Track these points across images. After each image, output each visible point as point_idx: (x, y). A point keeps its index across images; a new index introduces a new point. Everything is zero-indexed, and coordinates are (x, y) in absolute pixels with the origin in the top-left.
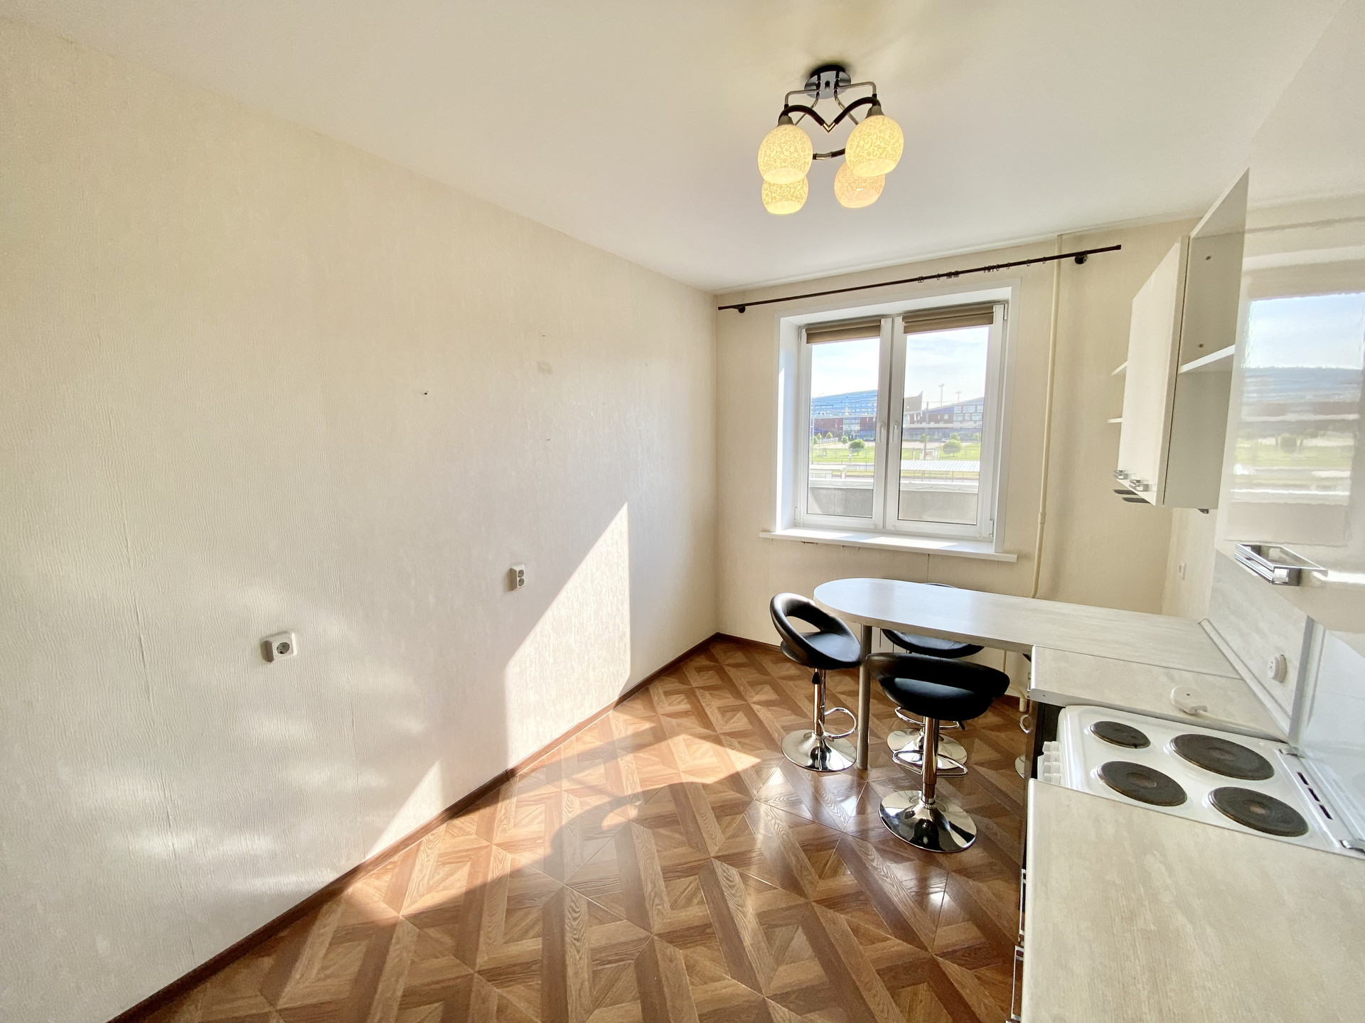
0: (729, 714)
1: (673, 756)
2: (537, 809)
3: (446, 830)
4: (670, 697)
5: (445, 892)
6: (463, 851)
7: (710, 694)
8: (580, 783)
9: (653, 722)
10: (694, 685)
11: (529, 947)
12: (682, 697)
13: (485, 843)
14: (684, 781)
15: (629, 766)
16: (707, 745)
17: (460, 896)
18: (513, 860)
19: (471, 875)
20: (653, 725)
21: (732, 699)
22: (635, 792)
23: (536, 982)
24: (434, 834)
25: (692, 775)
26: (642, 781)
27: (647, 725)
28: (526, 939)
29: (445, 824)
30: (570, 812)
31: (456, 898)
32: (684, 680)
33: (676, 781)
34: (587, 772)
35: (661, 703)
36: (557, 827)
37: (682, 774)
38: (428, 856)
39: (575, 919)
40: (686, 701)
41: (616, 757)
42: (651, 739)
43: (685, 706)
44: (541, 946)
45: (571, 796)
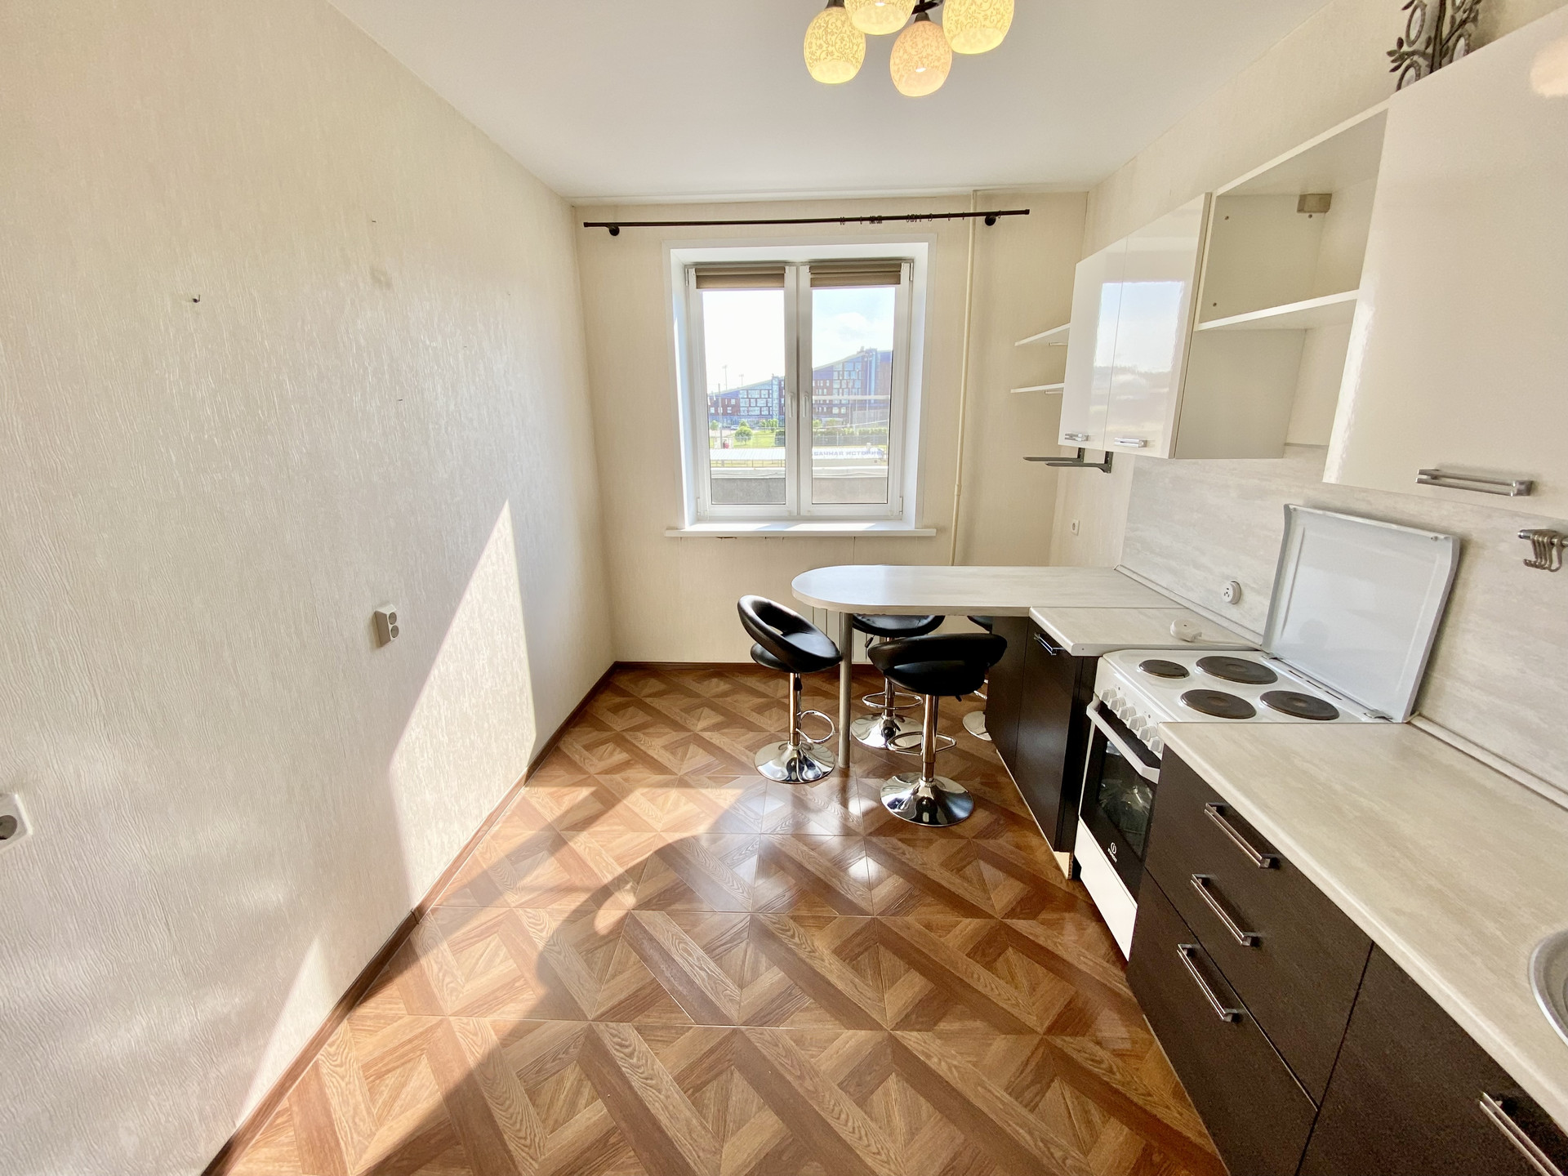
0: (680, 751)
1: (640, 818)
2: (489, 944)
3: (352, 1029)
4: (595, 750)
5: (408, 1114)
6: (402, 1045)
7: (644, 734)
8: (532, 889)
9: (589, 785)
10: (618, 728)
11: (590, 1119)
12: (610, 746)
13: (434, 1020)
14: (670, 841)
15: (590, 848)
16: (674, 793)
17: (440, 1107)
18: (494, 1025)
19: (437, 1072)
20: (592, 789)
21: (674, 733)
22: (616, 874)
23: (628, 1156)
24: (334, 1042)
25: (675, 831)
26: (619, 859)
27: (584, 792)
28: (579, 1112)
29: (345, 1021)
30: (541, 931)
31: (434, 1111)
32: (601, 726)
33: (661, 845)
34: (535, 873)
35: (586, 761)
36: (534, 956)
37: (663, 834)
38: (343, 1078)
39: (631, 1055)
40: (618, 750)
41: (565, 843)
42: (598, 806)
43: (620, 756)
44: (605, 1110)
45: (528, 910)
